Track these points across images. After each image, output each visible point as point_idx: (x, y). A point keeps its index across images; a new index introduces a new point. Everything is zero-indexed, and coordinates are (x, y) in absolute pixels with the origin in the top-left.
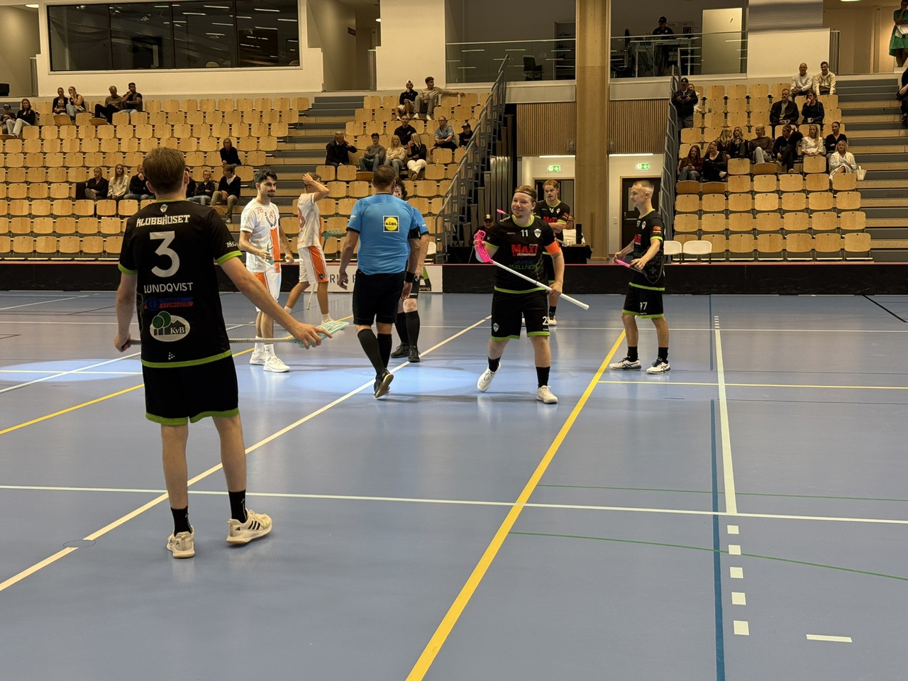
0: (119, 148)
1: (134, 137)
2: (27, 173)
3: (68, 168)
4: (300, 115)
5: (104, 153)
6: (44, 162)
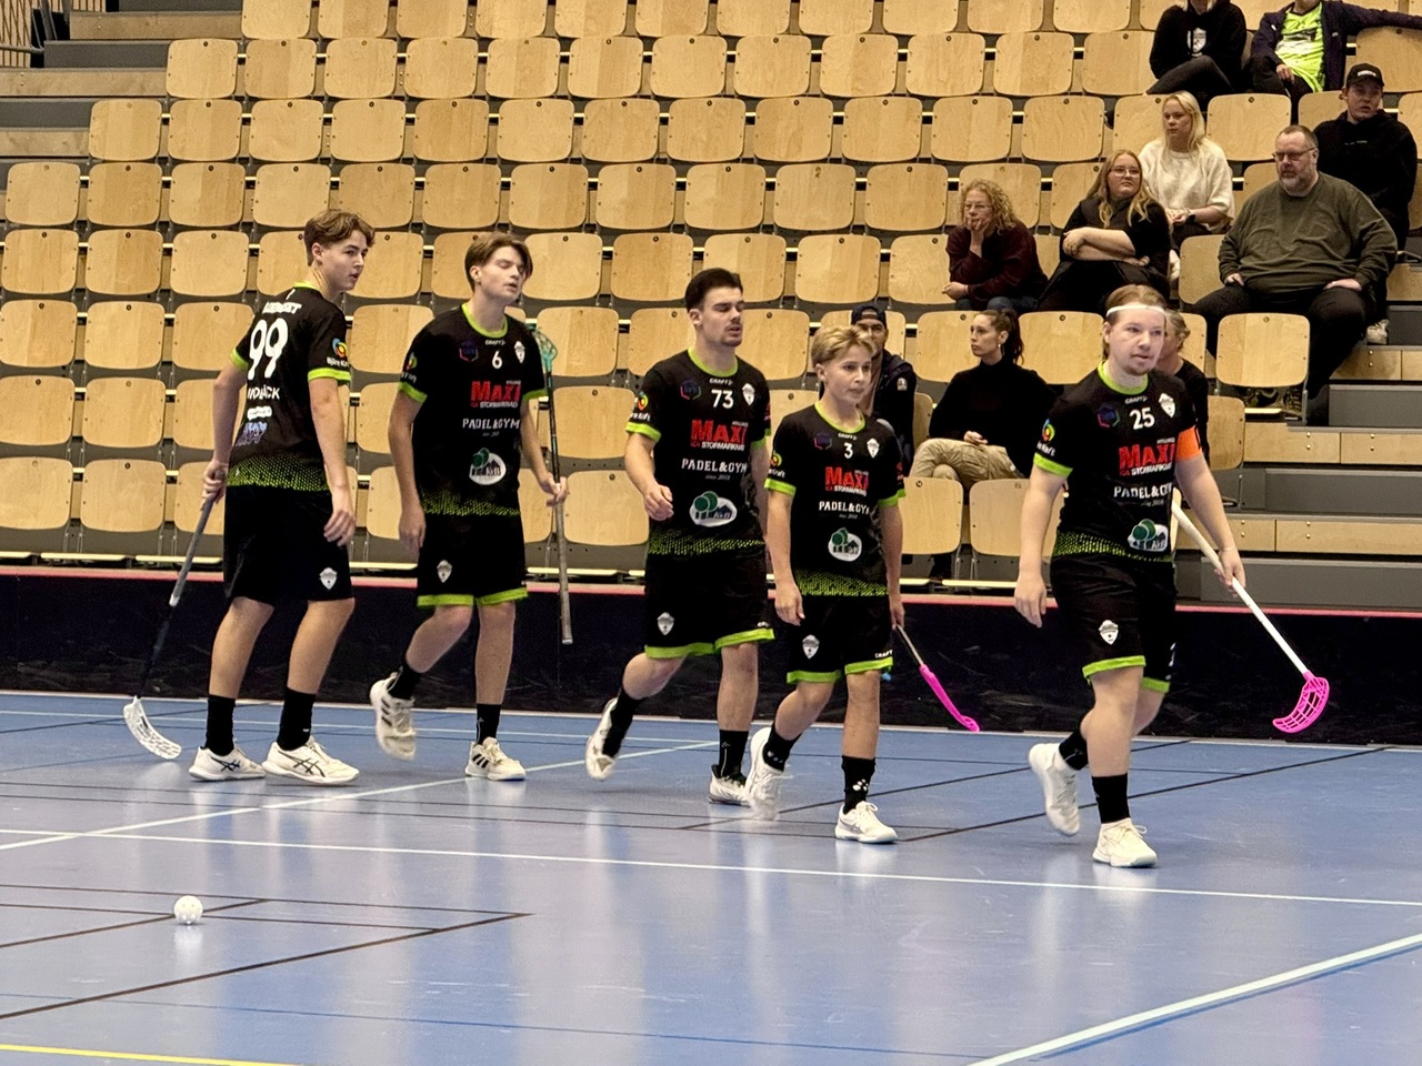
0: (814, 76)
1: (877, 28)
2: (420, 186)
3: (595, 166)
5: (751, 102)
6: (491, 139)
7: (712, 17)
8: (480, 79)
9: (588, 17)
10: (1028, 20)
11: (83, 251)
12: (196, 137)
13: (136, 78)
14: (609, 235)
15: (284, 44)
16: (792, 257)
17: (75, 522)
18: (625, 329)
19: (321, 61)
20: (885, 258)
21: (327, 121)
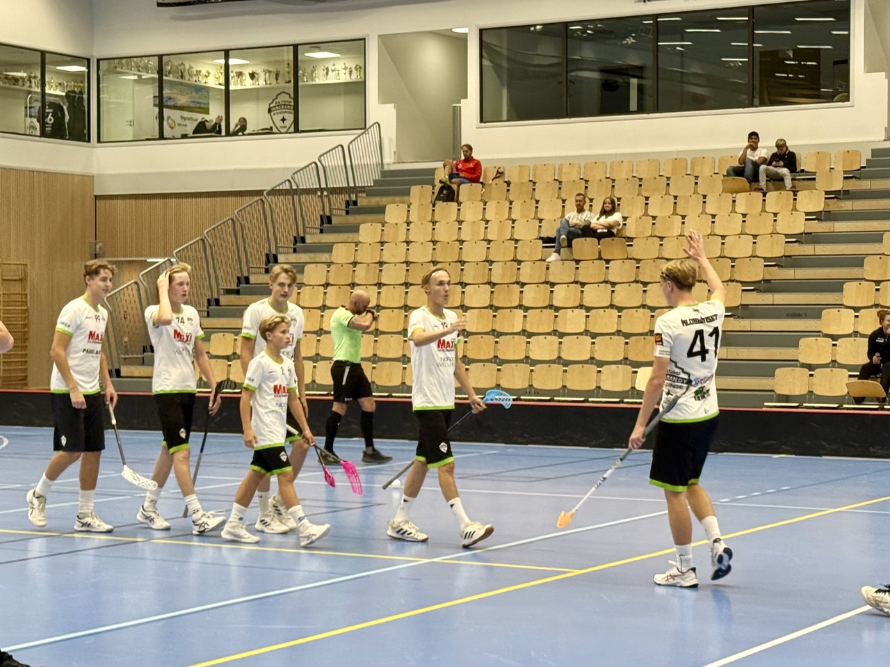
3: (491, 262)
4: (845, 178)
6: (460, 254)
7: (536, 213)
8: (459, 234)
9: (497, 214)
10: (640, 212)
11: (325, 293)
12: (366, 255)
13: (351, 236)
14: (493, 285)
15: (396, 224)
16: (552, 292)
17: (314, 381)
18: (495, 316)
19: (408, 230)
20: (582, 292)
21: (408, 249)
